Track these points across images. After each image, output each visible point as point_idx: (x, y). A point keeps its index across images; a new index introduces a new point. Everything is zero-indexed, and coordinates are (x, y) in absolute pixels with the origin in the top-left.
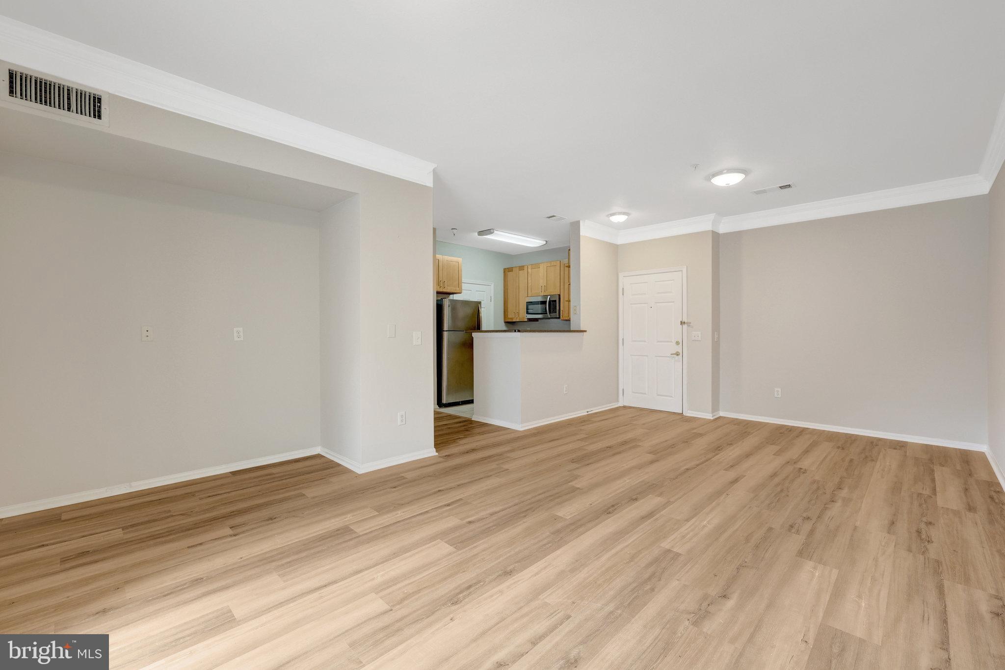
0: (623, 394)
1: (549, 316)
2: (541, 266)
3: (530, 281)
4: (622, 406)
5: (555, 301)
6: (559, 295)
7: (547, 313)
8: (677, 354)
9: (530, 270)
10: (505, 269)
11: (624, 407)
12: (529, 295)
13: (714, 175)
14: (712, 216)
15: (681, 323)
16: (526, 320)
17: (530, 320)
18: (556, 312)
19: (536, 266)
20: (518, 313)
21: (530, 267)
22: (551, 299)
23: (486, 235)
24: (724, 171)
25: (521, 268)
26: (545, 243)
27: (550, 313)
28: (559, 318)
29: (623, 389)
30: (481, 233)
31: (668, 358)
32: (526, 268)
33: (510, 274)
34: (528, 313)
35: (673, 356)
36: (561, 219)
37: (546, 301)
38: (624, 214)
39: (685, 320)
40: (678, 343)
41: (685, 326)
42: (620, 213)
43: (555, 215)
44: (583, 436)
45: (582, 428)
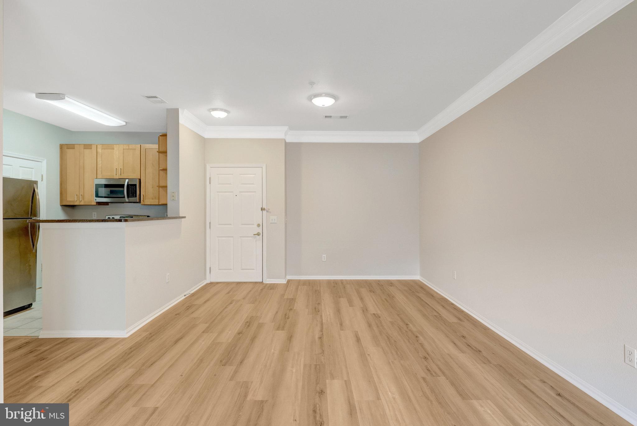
0: (210, 272)
1: (127, 200)
2: (116, 147)
3: (100, 162)
4: (209, 282)
5: (135, 185)
6: (140, 180)
7: (124, 197)
8: (258, 234)
9: (100, 150)
10: (62, 147)
11: (211, 283)
12: (99, 176)
13: (316, 96)
14: (286, 128)
15: (262, 209)
16: (95, 204)
17: (99, 204)
18: (136, 197)
19: (109, 147)
20: (83, 196)
21: (100, 147)
22: (129, 183)
23: (47, 99)
24: (322, 94)
25: (88, 147)
26: (124, 124)
27: (128, 197)
28: (140, 202)
29: (210, 268)
30: (41, 95)
31: (251, 238)
32: (94, 147)
33: (70, 152)
34: (97, 196)
35: (254, 236)
36: (162, 102)
37: (124, 185)
38: (225, 111)
39: (264, 207)
40: (259, 225)
41: (265, 212)
42: (221, 110)
43: (158, 96)
44: (203, 327)
45: (195, 315)
